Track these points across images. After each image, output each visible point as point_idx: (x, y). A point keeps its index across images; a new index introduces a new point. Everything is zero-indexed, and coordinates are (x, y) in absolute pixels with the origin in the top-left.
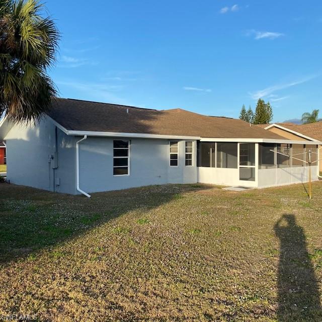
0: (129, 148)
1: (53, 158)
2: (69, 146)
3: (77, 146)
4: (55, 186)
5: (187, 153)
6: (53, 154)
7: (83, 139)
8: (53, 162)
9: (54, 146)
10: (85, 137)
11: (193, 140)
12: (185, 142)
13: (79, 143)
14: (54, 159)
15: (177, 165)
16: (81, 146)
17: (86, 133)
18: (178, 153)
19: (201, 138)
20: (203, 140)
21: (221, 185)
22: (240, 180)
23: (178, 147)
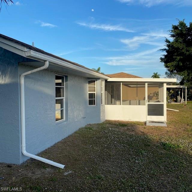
0: (64, 87)
3: (22, 81)
15: (95, 104)
17: (48, 59)
20: (110, 79)
21: (128, 120)
22: (148, 115)
23: (96, 86)
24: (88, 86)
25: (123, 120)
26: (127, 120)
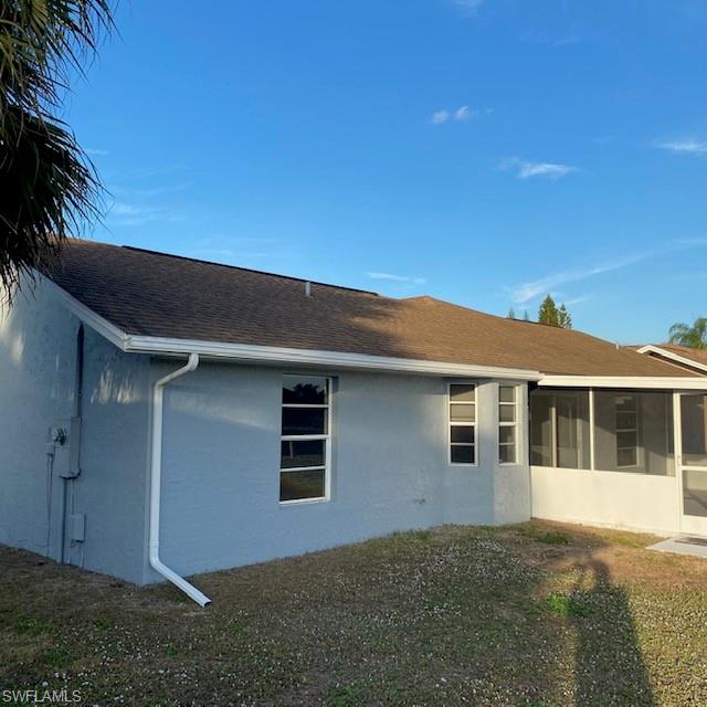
0: (330, 406)
1: (62, 440)
2: (125, 396)
3: (158, 398)
4: (68, 544)
5: (503, 424)
6: (66, 426)
7: (186, 368)
8: (63, 454)
9: (72, 398)
10: (194, 361)
11: (519, 381)
12: (496, 385)
13: (166, 386)
14: (67, 445)
15: (473, 462)
16: (174, 396)
17: (195, 349)
18: (475, 424)
19: (542, 376)
20: (546, 380)
21: (614, 528)
22: (685, 513)
23: (476, 403)
24: (447, 401)
25: (594, 525)
26: (609, 527)
